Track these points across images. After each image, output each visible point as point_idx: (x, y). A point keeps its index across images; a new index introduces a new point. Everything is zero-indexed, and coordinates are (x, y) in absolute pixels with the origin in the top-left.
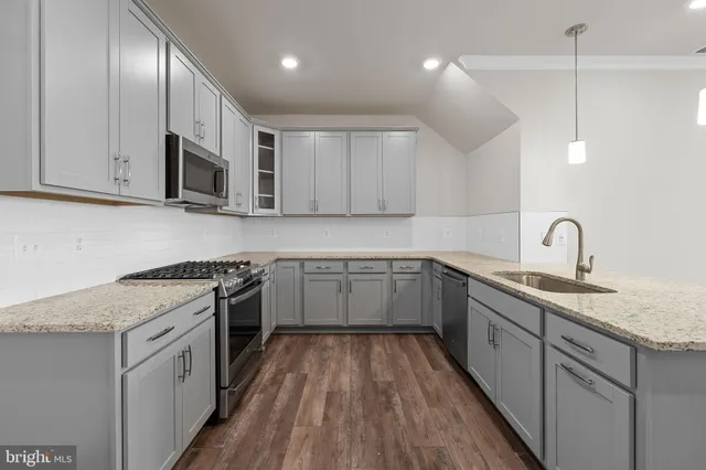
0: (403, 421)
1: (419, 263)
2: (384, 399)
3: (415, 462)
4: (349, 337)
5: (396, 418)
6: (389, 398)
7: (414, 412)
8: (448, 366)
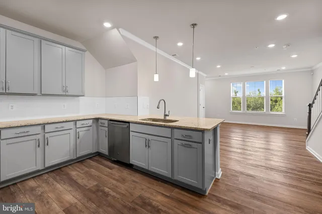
0: (118, 196)
1: (91, 121)
2: (101, 193)
3: (137, 207)
4: (46, 175)
5: (114, 197)
6: (103, 191)
7: (120, 190)
8: (116, 166)
